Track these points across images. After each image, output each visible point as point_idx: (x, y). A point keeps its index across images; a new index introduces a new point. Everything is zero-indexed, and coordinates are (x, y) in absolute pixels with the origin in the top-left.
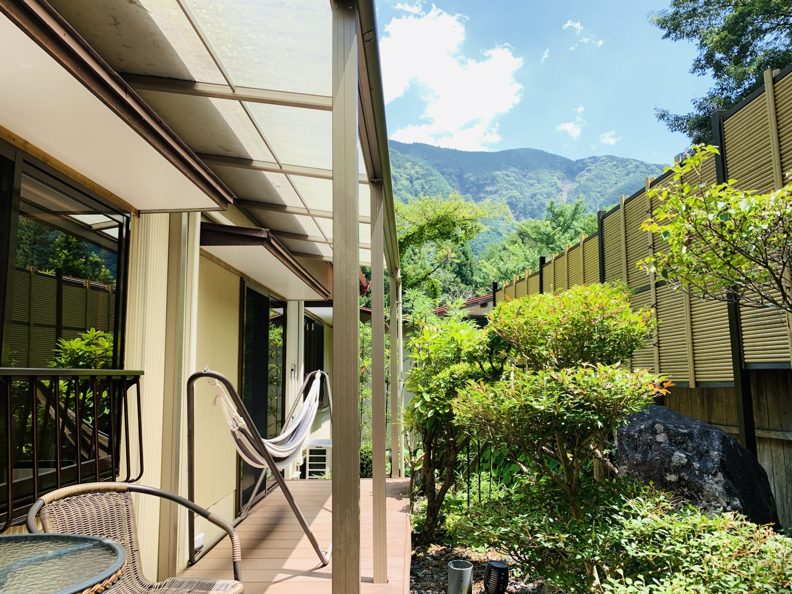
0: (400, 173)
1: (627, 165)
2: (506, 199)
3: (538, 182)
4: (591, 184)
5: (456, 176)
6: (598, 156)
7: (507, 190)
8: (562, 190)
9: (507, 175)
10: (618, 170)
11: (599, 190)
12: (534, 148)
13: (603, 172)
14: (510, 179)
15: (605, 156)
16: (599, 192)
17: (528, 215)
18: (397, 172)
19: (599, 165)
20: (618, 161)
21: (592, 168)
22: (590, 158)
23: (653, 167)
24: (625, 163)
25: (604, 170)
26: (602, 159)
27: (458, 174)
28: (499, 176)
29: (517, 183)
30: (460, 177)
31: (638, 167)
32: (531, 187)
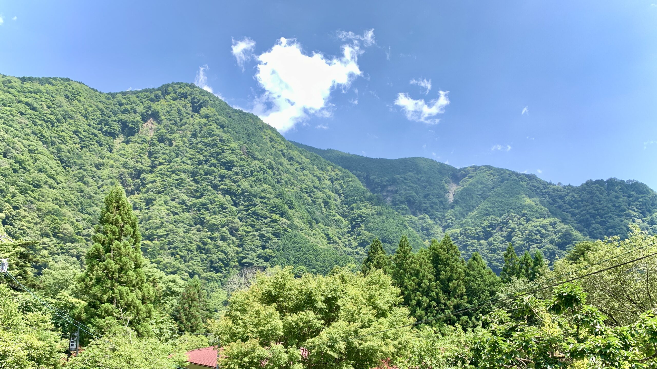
0: (323, 174)
1: (502, 174)
2: (405, 198)
3: (430, 185)
4: (473, 187)
5: (364, 178)
6: (478, 165)
7: (406, 191)
8: (448, 192)
9: (405, 179)
10: (495, 177)
11: (480, 192)
12: (425, 157)
13: (482, 178)
14: (407, 181)
15: (484, 166)
16: (479, 195)
17: (423, 211)
18: (321, 174)
19: (479, 173)
20: (494, 170)
21: (473, 175)
22: (471, 167)
23: (522, 176)
24: (500, 172)
25: (483, 177)
26: (481, 168)
27: (365, 176)
28: (399, 179)
29: (413, 185)
30: (367, 178)
31: (511, 176)
32: (424, 188)
